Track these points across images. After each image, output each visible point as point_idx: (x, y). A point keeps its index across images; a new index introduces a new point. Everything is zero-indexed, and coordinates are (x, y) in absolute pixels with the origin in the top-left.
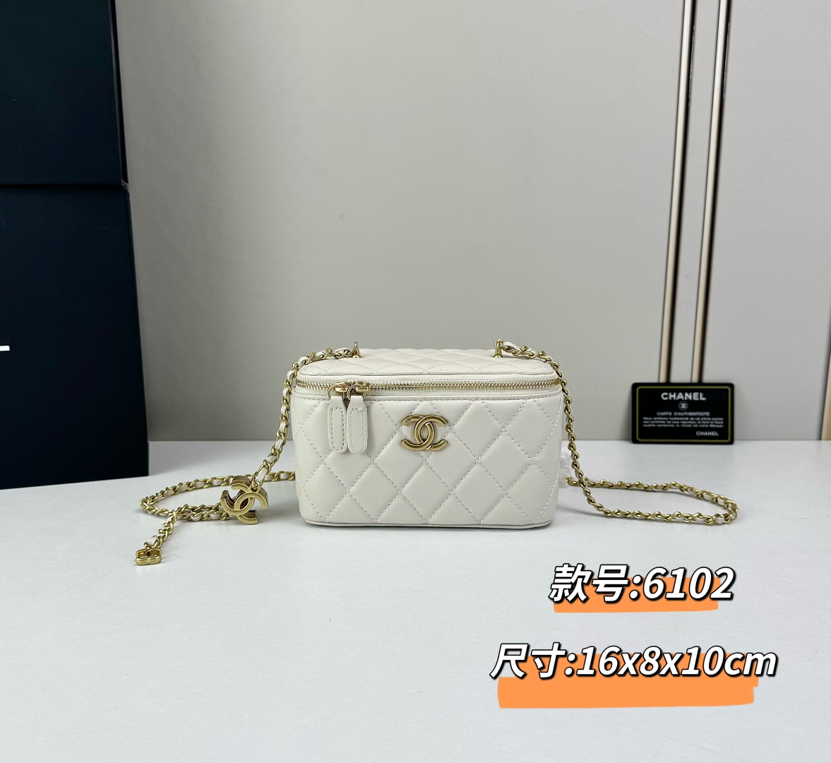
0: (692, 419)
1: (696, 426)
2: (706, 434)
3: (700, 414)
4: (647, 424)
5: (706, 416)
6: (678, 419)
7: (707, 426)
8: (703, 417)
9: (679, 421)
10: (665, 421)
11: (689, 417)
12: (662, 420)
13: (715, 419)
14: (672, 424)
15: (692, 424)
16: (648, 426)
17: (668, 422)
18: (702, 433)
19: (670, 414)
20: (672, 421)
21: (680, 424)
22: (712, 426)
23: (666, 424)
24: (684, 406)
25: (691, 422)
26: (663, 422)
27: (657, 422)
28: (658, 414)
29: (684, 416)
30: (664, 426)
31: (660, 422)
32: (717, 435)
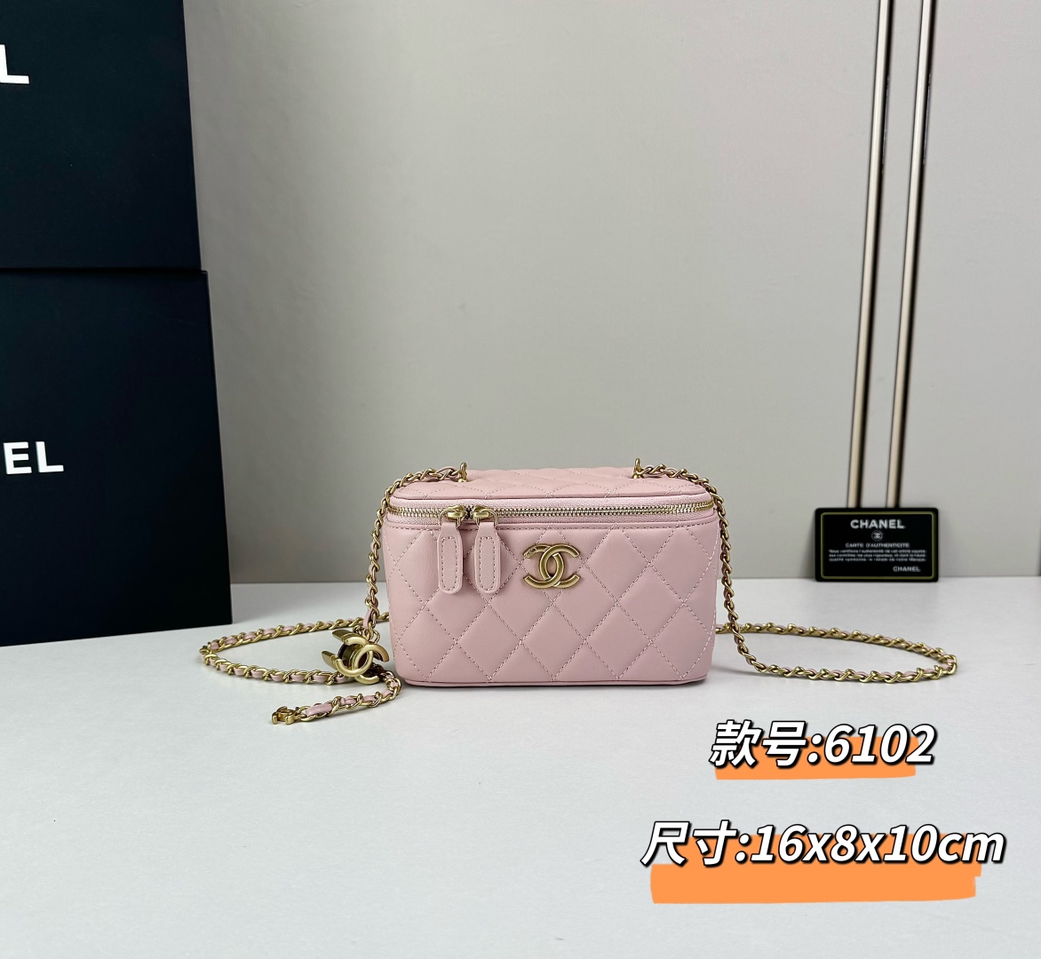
0: (888, 551)
1: (893, 560)
2: (905, 569)
3: (897, 545)
4: (834, 558)
5: (905, 548)
6: (871, 551)
7: (906, 560)
8: (901, 549)
9: (873, 554)
10: (856, 554)
11: (884, 549)
12: (850, 553)
13: (916, 551)
14: (863, 557)
15: (888, 558)
16: (835, 560)
17: (859, 556)
18: (900, 569)
19: (861, 545)
20: (863, 554)
21: (873, 558)
22: (912, 560)
23: (856, 557)
24: (878, 536)
25: (886, 555)
26: (852, 555)
27: (844, 555)
28: (847, 545)
29: (878, 548)
30: (855, 560)
31: (848, 556)
32: (918, 570)
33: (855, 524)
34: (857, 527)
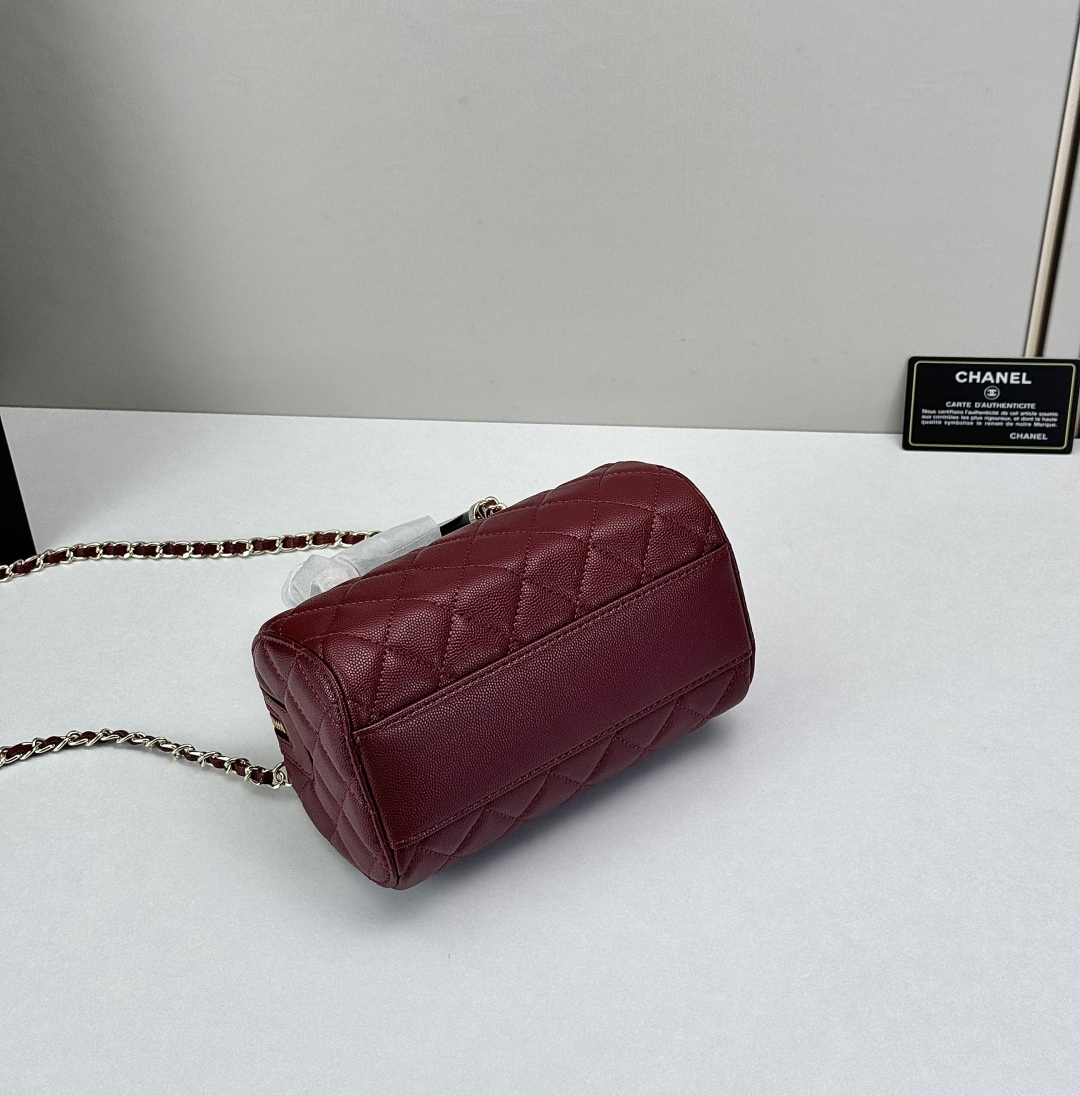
0: (1005, 413)
1: (1012, 424)
2: (1026, 436)
3: (1019, 406)
4: (929, 420)
5: (1030, 410)
6: (981, 413)
7: (1029, 425)
8: (1025, 410)
9: (983, 416)
10: (959, 415)
11: (1000, 410)
12: (953, 414)
13: (1045, 414)
14: (969, 420)
15: (1004, 422)
16: (931, 423)
17: (963, 418)
18: (1020, 436)
19: (969, 405)
20: (970, 416)
21: (983, 421)
22: (1036, 425)
23: (960, 420)
24: (992, 393)
25: (1002, 419)
26: (954, 418)
27: (944, 417)
28: (947, 404)
29: (992, 409)
30: (957, 423)
31: (949, 417)
32: (1044, 438)
33: (962, 377)
34: (965, 380)
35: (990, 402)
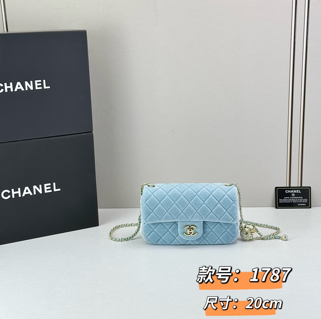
0: (296, 199)
1: (298, 202)
2: (301, 205)
3: (299, 198)
5: (301, 199)
8: (300, 199)
9: (292, 200)
11: (295, 199)
12: (285, 200)
13: (305, 199)
14: (289, 201)
16: (281, 202)
18: (300, 204)
19: (289, 198)
21: (292, 201)
22: (303, 202)
23: (287, 201)
24: (293, 195)
25: (296, 201)
28: (284, 198)
29: (293, 199)
30: (287, 202)
31: (285, 201)
32: (305, 205)
33: (287, 191)
34: (287, 192)
35: (293, 197)
